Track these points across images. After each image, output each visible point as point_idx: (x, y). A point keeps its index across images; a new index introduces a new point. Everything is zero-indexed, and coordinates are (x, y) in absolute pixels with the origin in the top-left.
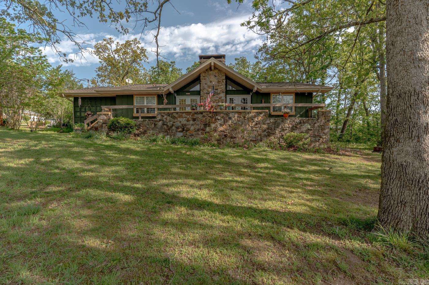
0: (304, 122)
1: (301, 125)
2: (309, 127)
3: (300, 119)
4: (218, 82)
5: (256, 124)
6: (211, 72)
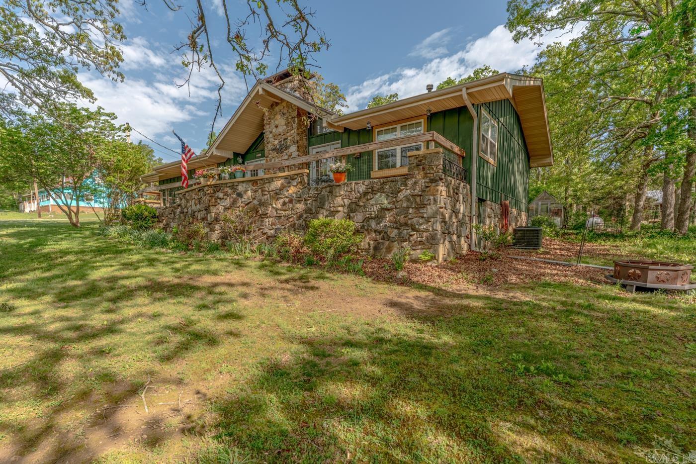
0: (373, 191)
1: (368, 200)
2: (386, 202)
3: (366, 183)
4: (287, 124)
5: (284, 204)
6: (277, 109)
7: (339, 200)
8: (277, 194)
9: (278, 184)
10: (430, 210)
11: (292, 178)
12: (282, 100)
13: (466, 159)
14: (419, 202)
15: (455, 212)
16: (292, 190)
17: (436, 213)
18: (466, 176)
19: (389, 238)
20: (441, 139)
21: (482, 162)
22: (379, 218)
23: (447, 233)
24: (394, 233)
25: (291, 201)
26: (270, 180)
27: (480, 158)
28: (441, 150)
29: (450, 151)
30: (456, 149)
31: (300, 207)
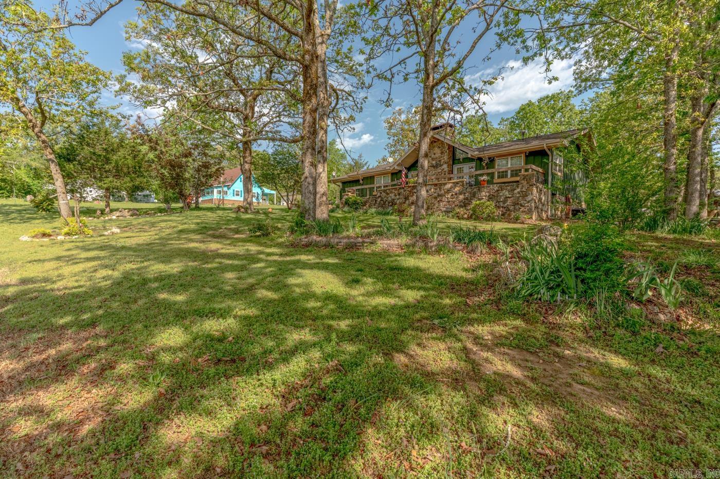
1: (499, 193)
2: (508, 194)
4: (442, 153)
5: (452, 195)
6: (435, 144)
7: (484, 193)
8: (448, 191)
9: (448, 186)
10: (529, 198)
11: (457, 183)
12: (438, 140)
13: (545, 174)
14: (524, 195)
15: (540, 199)
16: (457, 189)
17: (533, 199)
18: (545, 182)
19: (509, 210)
20: (534, 167)
21: (553, 175)
22: (504, 202)
23: (536, 207)
24: (512, 208)
25: (456, 194)
26: (445, 184)
27: (552, 173)
28: (535, 173)
29: (538, 172)
30: (541, 170)
31: (461, 197)
